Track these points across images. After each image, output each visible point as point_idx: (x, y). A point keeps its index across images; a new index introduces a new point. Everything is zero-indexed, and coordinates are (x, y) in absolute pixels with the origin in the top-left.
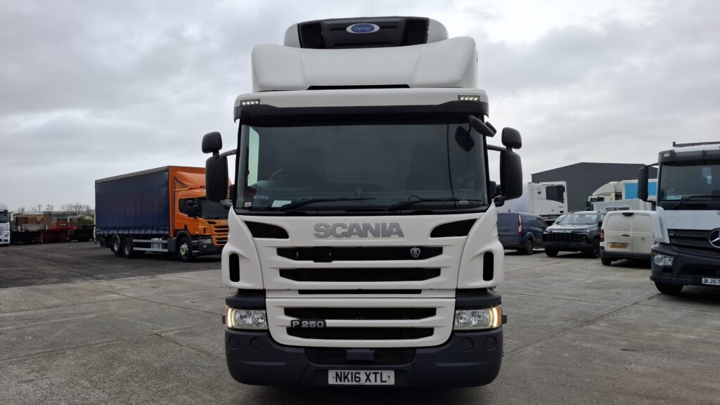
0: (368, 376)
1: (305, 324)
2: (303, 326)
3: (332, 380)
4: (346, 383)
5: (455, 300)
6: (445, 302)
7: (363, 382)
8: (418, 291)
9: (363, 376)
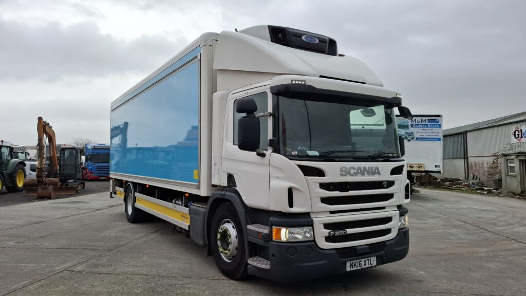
0: (365, 262)
1: (337, 233)
2: (336, 235)
3: (348, 269)
4: (355, 269)
5: (398, 211)
6: (395, 213)
7: (363, 266)
8: (384, 208)
9: (363, 263)
